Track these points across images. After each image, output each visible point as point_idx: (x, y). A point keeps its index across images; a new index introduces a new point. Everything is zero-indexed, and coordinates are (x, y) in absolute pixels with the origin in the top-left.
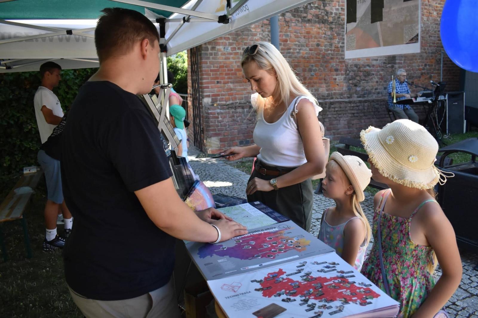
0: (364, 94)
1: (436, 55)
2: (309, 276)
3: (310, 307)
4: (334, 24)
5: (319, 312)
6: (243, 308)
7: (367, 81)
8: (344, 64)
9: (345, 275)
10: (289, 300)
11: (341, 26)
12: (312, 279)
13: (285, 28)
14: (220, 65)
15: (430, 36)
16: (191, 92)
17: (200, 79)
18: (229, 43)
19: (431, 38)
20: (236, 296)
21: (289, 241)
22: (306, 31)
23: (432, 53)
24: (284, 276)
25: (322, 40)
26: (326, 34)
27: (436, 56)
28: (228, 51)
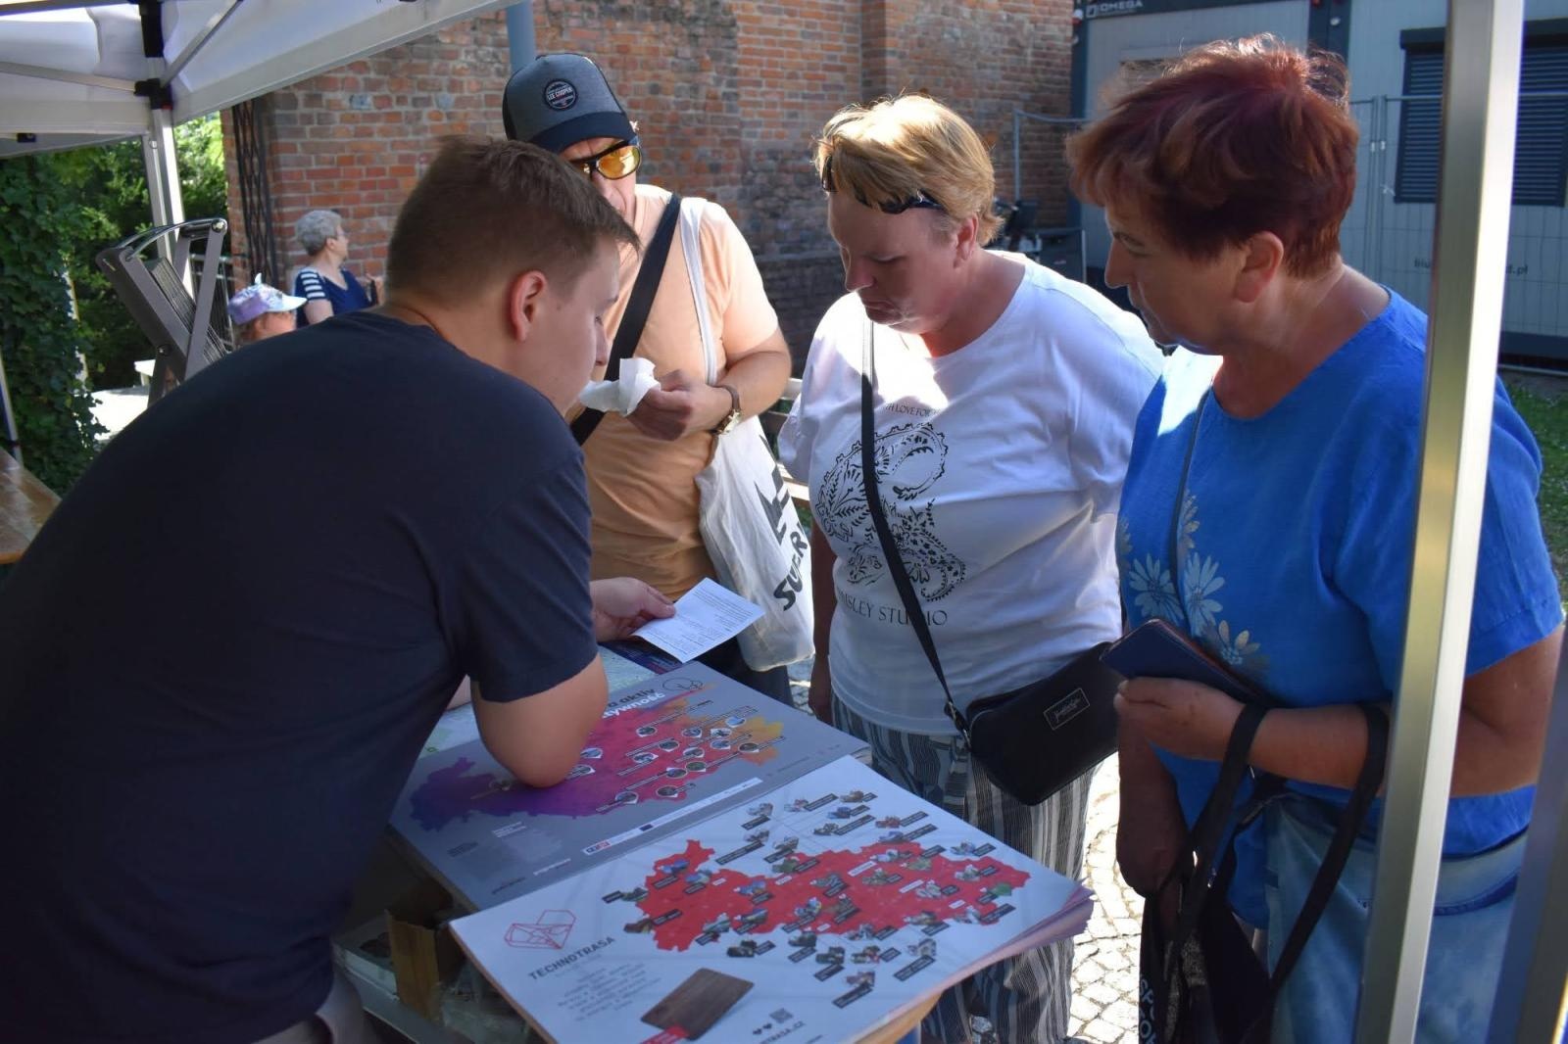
0: (802, 241)
1: (1000, 121)
2: (792, 853)
3: (827, 962)
4: (701, 23)
5: (861, 975)
6: (602, 1004)
7: (809, 199)
8: (736, 150)
9: (905, 830)
10: (748, 950)
11: (722, 32)
12: (804, 864)
13: (550, 35)
14: (341, 154)
15: (980, 66)
16: (245, 249)
17: (273, 204)
18: (366, 80)
19: (983, 71)
20: (566, 961)
21: (713, 731)
22: (616, 43)
23: (989, 116)
24: (711, 865)
25: (666, 73)
26: (680, 55)
27: (999, 126)
28: (363, 107)
